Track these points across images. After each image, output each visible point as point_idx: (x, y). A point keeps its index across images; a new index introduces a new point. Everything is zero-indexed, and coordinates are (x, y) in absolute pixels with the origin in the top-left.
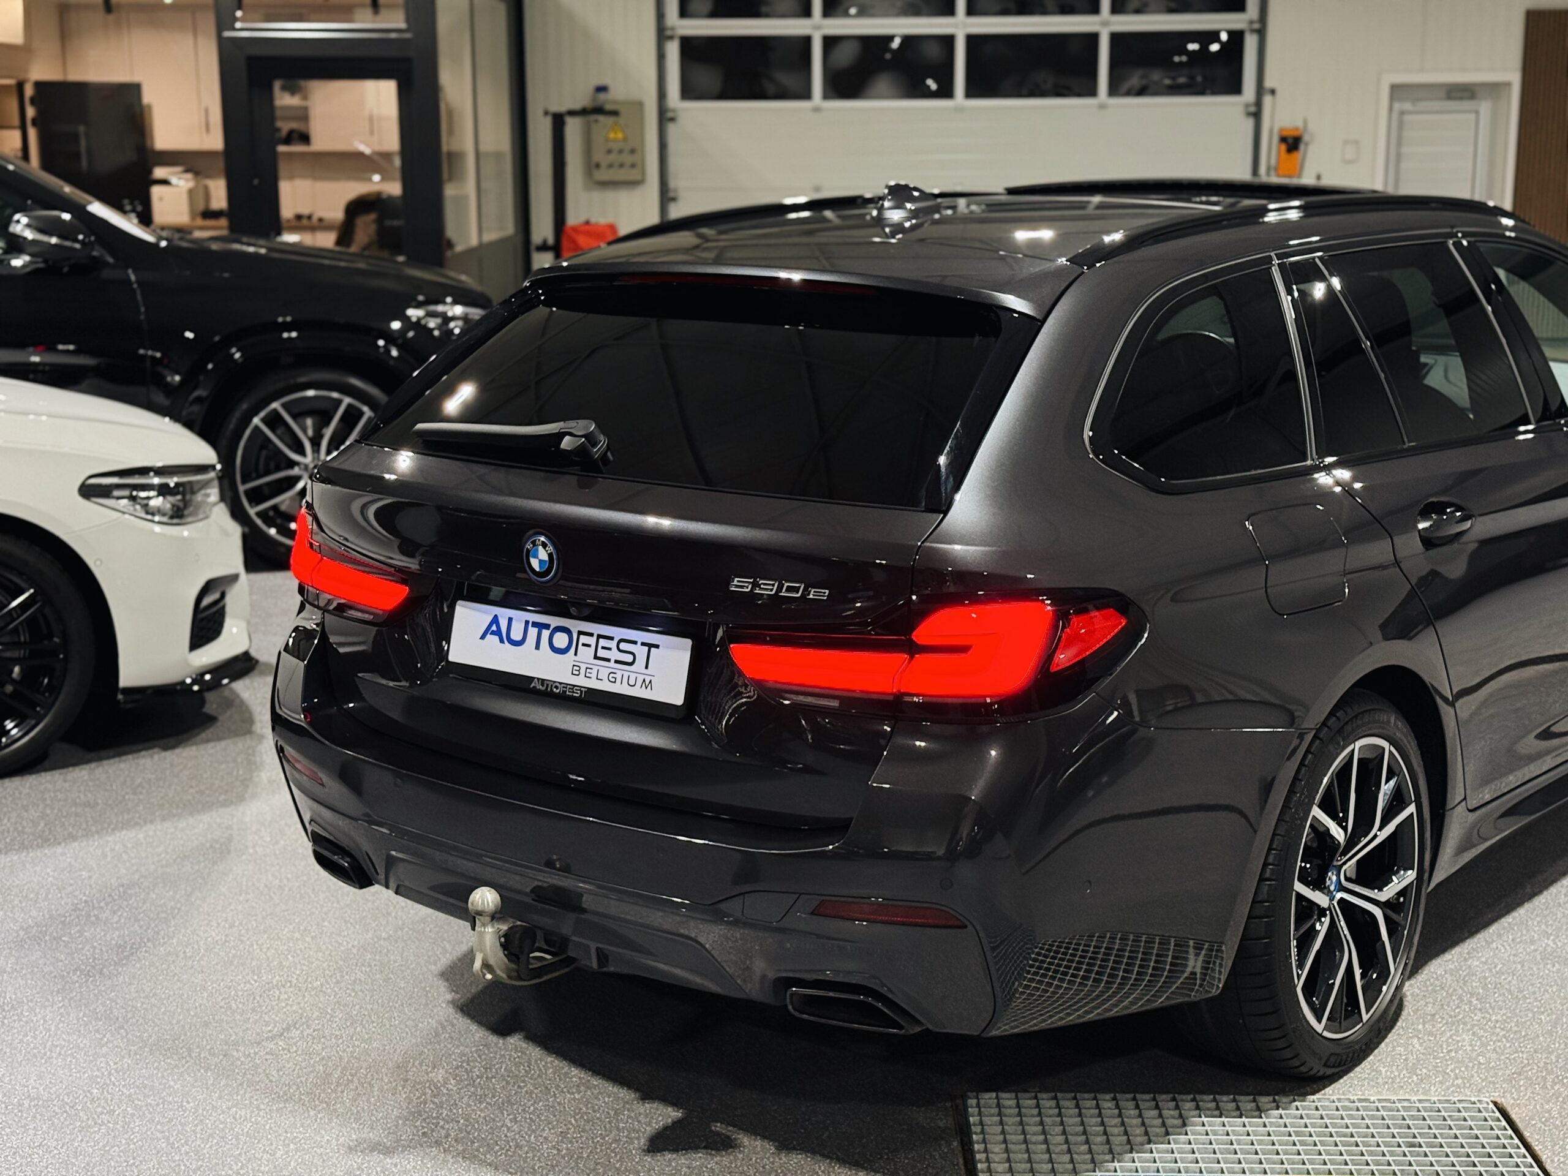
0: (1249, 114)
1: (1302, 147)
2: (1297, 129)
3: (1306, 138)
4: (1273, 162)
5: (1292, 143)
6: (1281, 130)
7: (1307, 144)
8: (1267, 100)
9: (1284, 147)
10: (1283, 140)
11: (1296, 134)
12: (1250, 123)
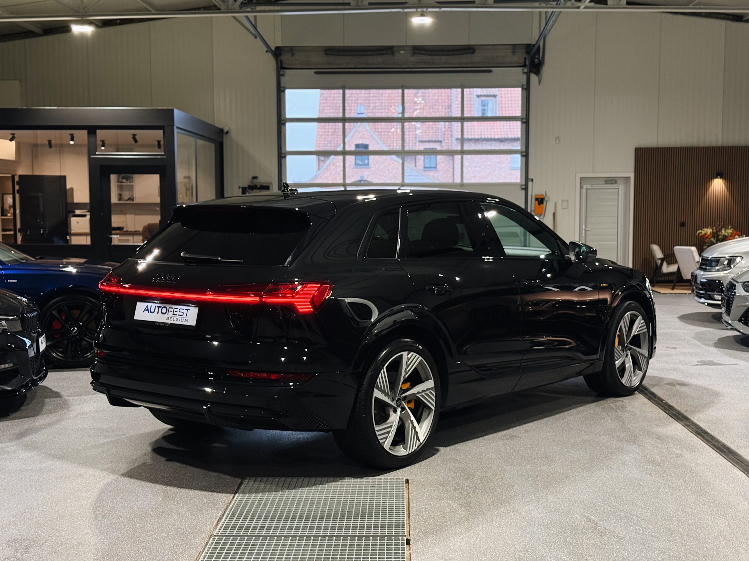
0: (523, 189)
1: (545, 203)
2: (543, 195)
3: (546, 199)
4: (533, 208)
5: (540, 201)
6: (536, 195)
7: (547, 201)
8: (530, 183)
9: (537, 202)
10: (537, 199)
11: (542, 197)
12: (523, 192)
